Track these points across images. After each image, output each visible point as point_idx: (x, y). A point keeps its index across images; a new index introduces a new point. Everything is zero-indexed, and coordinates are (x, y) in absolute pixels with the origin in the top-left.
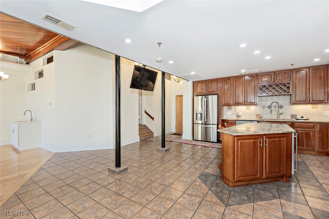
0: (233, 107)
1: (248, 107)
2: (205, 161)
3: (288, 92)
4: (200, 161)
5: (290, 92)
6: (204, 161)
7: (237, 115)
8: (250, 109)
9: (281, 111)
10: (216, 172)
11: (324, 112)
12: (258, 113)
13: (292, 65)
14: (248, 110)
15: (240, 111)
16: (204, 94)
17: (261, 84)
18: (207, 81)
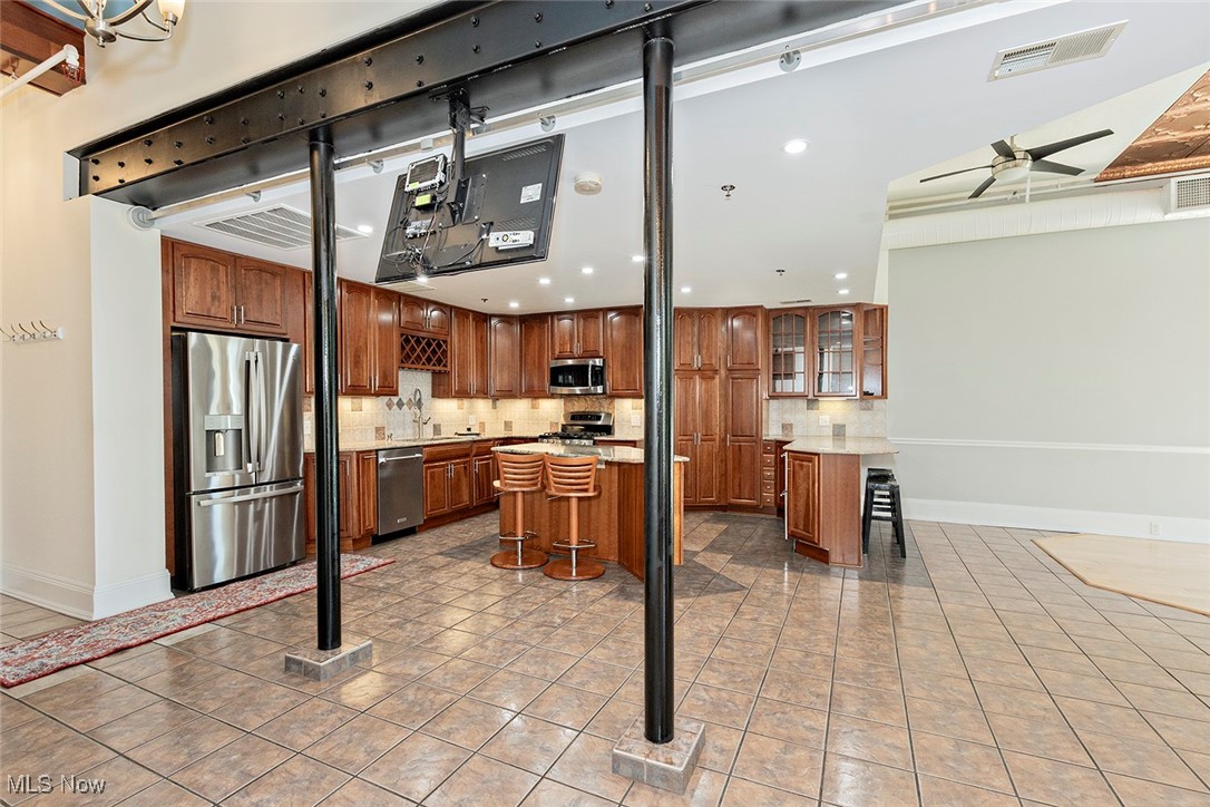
1: (357, 402)
5: (448, 365)
8: (362, 410)
11: (470, 416)
12: (380, 424)
14: (357, 414)
16: (228, 325)
17: (405, 331)
18: (238, 261)
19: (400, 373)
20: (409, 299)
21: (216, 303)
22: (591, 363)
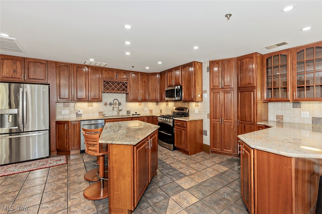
0: (72, 104)
1: (90, 104)
2: (54, 198)
3: (126, 91)
4: (43, 206)
5: (128, 91)
6: (52, 201)
7: (77, 113)
8: (92, 106)
9: (120, 108)
10: (89, 210)
11: (145, 108)
12: (101, 111)
13: (133, 67)
14: (90, 108)
15: (81, 109)
16: (20, 80)
17: (105, 80)
18: (25, 60)
19: (103, 94)
20: (106, 69)
21: (16, 73)
22: (176, 87)
